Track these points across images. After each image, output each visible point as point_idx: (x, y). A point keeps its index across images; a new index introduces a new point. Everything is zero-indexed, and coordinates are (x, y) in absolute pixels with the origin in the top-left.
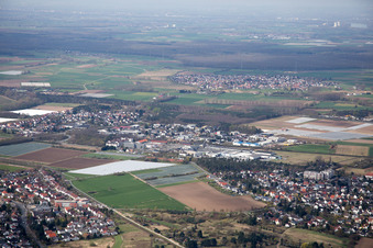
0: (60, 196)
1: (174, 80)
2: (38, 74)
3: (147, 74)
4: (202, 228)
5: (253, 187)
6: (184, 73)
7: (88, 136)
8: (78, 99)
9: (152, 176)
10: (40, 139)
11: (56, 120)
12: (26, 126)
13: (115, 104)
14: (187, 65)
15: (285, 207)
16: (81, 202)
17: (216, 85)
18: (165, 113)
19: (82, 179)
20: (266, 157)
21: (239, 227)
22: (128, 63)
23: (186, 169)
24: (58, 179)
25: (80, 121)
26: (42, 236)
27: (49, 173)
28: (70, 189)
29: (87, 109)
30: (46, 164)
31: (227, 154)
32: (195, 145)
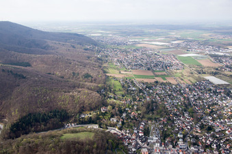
0: (173, 60)
1: (210, 36)
2: (179, 34)
3: (204, 34)
4: (203, 70)
5: (220, 62)
6: (214, 34)
7: (183, 48)
8: (186, 39)
9: (196, 57)
10: (174, 48)
11: (179, 44)
12: (172, 45)
13: (194, 41)
14: (215, 32)
15: (227, 66)
16: (178, 62)
17: (221, 37)
18: (206, 43)
20: (227, 55)
21: (213, 70)
23: (205, 56)
24: (174, 56)
25: (184, 44)
26: (166, 68)
28: (176, 59)
29: (187, 42)
30: (173, 53)
31: (217, 54)
32: (209, 51)
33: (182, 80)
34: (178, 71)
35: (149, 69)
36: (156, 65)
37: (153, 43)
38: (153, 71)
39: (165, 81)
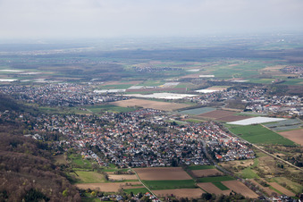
0: (222, 136)
1: (284, 71)
2: (208, 71)
3: (267, 68)
6: (290, 67)
7: (236, 103)
8: (230, 83)
9: (273, 125)
10: (210, 105)
11: (218, 95)
12: (202, 98)
13: (252, 85)
14: (291, 62)
16: (234, 140)
19: (234, 127)
22: (256, 62)
23: (293, 122)
24: (221, 127)
25: (231, 95)
26: (214, 157)
27: (216, 124)
28: (227, 132)
29: (235, 89)
30: (214, 119)
33: (266, 185)
34: (246, 164)
35: (174, 164)
36: (188, 153)
37: (156, 95)
38: (187, 168)
39: (227, 193)
